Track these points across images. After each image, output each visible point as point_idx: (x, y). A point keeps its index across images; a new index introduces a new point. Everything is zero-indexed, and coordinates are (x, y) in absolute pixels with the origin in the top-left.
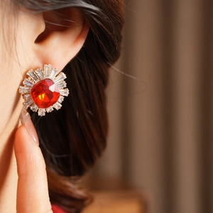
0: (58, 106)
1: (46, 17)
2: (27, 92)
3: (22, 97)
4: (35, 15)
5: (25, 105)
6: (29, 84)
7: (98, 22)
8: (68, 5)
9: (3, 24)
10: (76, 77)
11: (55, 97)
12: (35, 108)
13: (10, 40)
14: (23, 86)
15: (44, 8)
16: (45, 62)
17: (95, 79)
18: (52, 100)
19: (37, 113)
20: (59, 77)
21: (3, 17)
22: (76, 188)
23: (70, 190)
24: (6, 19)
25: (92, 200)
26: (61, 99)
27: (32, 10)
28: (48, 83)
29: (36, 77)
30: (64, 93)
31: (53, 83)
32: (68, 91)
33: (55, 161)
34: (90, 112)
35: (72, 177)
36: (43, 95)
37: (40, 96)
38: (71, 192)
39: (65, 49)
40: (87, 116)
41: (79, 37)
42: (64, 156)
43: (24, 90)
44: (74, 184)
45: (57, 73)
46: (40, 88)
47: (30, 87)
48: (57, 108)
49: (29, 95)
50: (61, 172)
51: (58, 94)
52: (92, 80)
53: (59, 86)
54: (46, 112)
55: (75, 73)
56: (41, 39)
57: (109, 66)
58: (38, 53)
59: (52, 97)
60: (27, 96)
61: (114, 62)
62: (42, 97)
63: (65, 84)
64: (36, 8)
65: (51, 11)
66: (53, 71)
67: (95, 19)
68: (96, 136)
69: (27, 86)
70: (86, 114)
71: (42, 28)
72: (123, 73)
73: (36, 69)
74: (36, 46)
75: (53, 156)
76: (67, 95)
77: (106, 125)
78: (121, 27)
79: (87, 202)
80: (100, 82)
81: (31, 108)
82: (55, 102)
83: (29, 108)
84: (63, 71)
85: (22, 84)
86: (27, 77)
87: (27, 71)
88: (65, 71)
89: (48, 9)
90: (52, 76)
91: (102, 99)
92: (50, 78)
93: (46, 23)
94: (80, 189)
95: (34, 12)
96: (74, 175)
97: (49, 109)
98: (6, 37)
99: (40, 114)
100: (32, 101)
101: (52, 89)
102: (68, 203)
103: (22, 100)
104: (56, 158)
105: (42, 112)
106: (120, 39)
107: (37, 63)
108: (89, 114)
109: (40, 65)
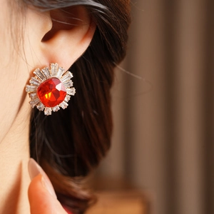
0: (64, 105)
1: (53, 15)
2: (32, 90)
5: (31, 104)
6: (35, 83)
7: (106, 21)
8: (76, 4)
9: (11, 22)
10: (82, 77)
11: (61, 95)
12: (41, 107)
14: (30, 84)
15: (52, 6)
16: (52, 60)
17: (101, 78)
18: (59, 99)
19: (43, 112)
20: (66, 76)
21: (11, 15)
22: (80, 188)
23: (74, 190)
24: (14, 16)
25: (96, 201)
26: (67, 99)
27: (40, 8)
28: (55, 82)
29: (42, 76)
30: (71, 92)
31: (60, 82)
32: (74, 90)
34: (95, 112)
35: (77, 178)
36: (50, 94)
37: (46, 95)
38: (75, 193)
39: (71, 48)
40: (92, 116)
41: (85, 36)
42: (69, 156)
43: (31, 88)
44: (78, 184)
45: (64, 72)
46: (47, 87)
47: (36, 85)
48: (64, 107)
49: (35, 94)
50: (65, 172)
51: (64, 93)
52: (97, 79)
53: (65, 85)
54: (52, 112)
56: (48, 38)
57: (114, 66)
59: (59, 95)
60: (33, 95)
62: (48, 96)
63: (72, 83)
64: (45, 6)
65: (59, 9)
66: (60, 70)
67: (102, 18)
69: (34, 85)
70: (91, 114)
71: (49, 27)
73: (43, 68)
74: (43, 45)
75: (57, 155)
76: (73, 94)
78: (128, 26)
79: (90, 202)
80: (105, 82)
81: (38, 107)
82: (62, 101)
83: (35, 107)
84: (70, 70)
85: (28, 83)
86: (34, 75)
87: (34, 70)
88: (71, 69)
90: (59, 75)
92: (56, 76)
93: (53, 21)
94: (84, 189)
95: (42, 10)
96: (78, 175)
97: (56, 109)
99: (46, 113)
100: (38, 100)
101: (59, 87)
103: (28, 99)
104: (61, 158)
105: (48, 111)
107: (44, 62)
108: (95, 114)
109: (47, 64)
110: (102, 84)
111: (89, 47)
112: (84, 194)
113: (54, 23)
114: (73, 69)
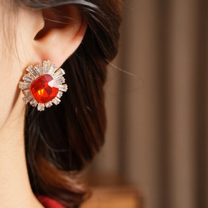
0: (57, 101)
1: (45, 14)
2: (25, 87)
3: (21, 92)
4: (34, 12)
5: (24, 101)
6: (28, 80)
9: (3, 21)
10: (75, 73)
12: (34, 103)
13: (10, 36)
14: (23, 81)
15: (43, 5)
16: (44, 58)
18: (51, 96)
19: (36, 108)
20: (58, 73)
22: (74, 182)
24: (6, 16)
26: (59, 95)
27: (31, 7)
28: (47, 79)
29: (35, 74)
30: (63, 88)
31: (52, 79)
32: (66, 86)
33: (54, 156)
34: (88, 108)
35: (71, 172)
36: (42, 90)
37: (39, 92)
38: (70, 187)
39: (63, 46)
40: (86, 112)
41: (77, 34)
43: (24, 85)
44: (73, 178)
45: (56, 69)
46: (40, 83)
47: (29, 82)
48: (56, 103)
49: (28, 91)
50: (60, 167)
51: (56, 90)
53: (57, 82)
55: (74, 70)
56: (40, 36)
57: (107, 63)
58: (37, 50)
59: (51, 92)
60: (26, 91)
61: (111, 58)
62: (41, 92)
63: (64, 80)
64: (36, 5)
66: (52, 67)
67: (93, 16)
68: (94, 132)
69: (27, 82)
70: (84, 110)
71: (42, 25)
72: (120, 69)
73: (35, 65)
75: (52, 150)
76: (66, 91)
77: (104, 121)
80: (99, 79)
81: (31, 103)
82: (54, 97)
85: (21, 80)
86: (27, 72)
87: (27, 67)
89: (47, 6)
90: (51, 72)
91: (100, 95)
92: (49, 73)
93: (45, 20)
94: (79, 183)
95: (33, 9)
97: (48, 105)
98: (7, 34)
99: (39, 109)
100: (31, 96)
101: (51, 84)
102: (66, 197)
103: (22, 95)
105: (41, 107)
106: (117, 36)
107: (37, 59)
108: (88, 110)
109: (40, 61)
110: (95, 81)
111: (81, 45)
112: (79, 187)
113: (46, 22)
114: (65, 66)
